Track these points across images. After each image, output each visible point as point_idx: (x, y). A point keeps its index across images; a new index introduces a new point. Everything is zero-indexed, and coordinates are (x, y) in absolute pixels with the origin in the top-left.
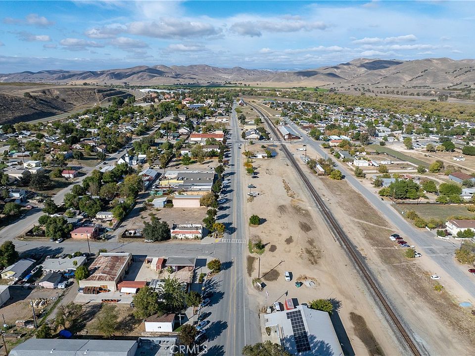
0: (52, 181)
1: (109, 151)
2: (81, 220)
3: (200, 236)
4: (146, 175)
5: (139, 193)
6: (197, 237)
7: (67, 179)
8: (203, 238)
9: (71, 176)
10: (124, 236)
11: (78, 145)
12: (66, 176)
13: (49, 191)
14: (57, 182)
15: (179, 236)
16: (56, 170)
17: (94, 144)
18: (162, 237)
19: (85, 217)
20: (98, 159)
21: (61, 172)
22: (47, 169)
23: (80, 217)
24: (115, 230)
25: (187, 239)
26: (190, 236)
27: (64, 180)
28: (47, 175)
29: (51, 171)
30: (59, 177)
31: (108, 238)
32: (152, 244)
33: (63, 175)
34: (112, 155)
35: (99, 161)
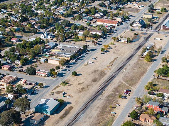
0: (6, 43)
1: (41, 28)
2: (8, 62)
3: (47, 75)
4: (48, 46)
5: (39, 54)
6: (45, 76)
7: (13, 42)
8: (48, 76)
9: (15, 41)
10: (20, 71)
11: (25, 23)
12: (13, 41)
13: (2, 48)
14: (8, 44)
15: (39, 74)
16: (9, 37)
17: (35, 23)
18: (32, 73)
19: (10, 61)
20: (33, 32)
21: (11, 38)
22: (5, 36)
23: (8, 61)
24: (18, 68)
25: (42, 76)
26: (43, 75)
27: (11, 43)
28: (4, 39)
29: (6, 38)
30: (9, 41)
31: (14, 71)
32: (28, 75)
33: (11, 40)
34: (42, 31)
35: (33, 34)
